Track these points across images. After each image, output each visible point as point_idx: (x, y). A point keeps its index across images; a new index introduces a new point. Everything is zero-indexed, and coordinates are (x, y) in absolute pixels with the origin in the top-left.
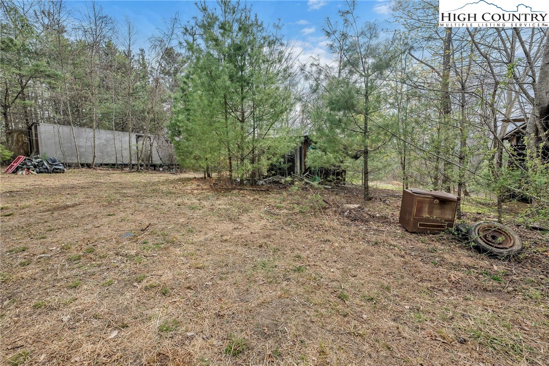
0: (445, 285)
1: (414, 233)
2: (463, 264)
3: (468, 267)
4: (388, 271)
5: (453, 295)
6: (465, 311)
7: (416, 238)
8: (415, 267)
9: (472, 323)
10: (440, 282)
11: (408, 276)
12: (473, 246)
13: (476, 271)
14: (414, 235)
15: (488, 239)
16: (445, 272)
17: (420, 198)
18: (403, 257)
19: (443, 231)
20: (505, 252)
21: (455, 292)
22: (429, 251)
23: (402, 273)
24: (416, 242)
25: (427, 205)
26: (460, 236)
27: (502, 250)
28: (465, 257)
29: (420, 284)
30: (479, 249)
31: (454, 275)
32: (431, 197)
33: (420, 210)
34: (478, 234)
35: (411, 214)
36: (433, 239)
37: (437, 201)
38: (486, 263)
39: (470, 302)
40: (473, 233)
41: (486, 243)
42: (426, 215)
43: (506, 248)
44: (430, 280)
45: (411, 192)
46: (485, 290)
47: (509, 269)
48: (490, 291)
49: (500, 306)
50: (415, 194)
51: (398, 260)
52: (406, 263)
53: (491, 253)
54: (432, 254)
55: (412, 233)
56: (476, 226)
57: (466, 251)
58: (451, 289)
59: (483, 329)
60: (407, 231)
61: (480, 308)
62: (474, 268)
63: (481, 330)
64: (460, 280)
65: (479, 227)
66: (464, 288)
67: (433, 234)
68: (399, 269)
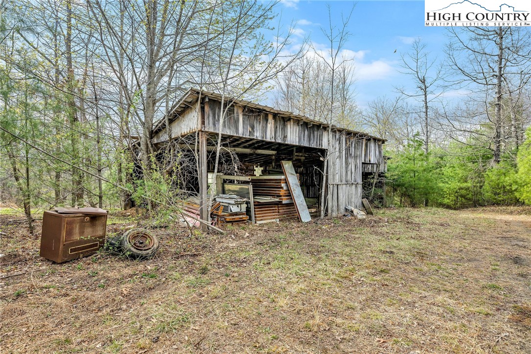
0: (121, 302)
1: (65, 262)
2: (125, 275)
3: (131, 276)
4: (56, 321)
5: (131, 308)
6: (146, 314)
7: (70, 268)
8: (87, 299)
9: (154, 321)
10: (116, 302)
11: (83, 313)
12: (129, 255)
13: (138, 277)
14: (66, 265)
15: (136, 245)
16: (115, 290)
17: (69, 219)
18: (66, 295)
19: (98, 249)
20: (149, 251)
21: (130, 303)
22: (90, 277)
23: (75, 313)
24: (72, 272)
25: (78, 226)
26: (116, 250)
27: (148, 251)
28: (124, 269)
29: (100, 314)
30: (133, 257)
31: (125, 288)
32: (81, 215)
33: (70, 233)
34: (130, 242)
35: (60, 240)
36: (88, 261)
37: (88, 218)
38: (141, 267)
39: (145, 305)
40: (126, 243)
41: (137, 249)
42: (77, 237)
43: (150, 248)
44: (107, 305)
45: (56, 213)
46: (150, 289)
47: (157, 264)
48: (153, 288)
49: (164, 296)
50: (63, 215)
51: (63, 301)
52: (74, 300)
53: (141, 256)
54: (96, 278)
55: (61, 264)
56: (127, 236)
57: (122, 262)
58: (127, 303)
59: (163, 321)
60: (54, 263)
61: (154, 306)
62: (135, 275)
63: (162, 322)
64: (131, 291)
65: (129, 236)
66: (136, 296)
67: (87, 257)
68: (70, 312)
